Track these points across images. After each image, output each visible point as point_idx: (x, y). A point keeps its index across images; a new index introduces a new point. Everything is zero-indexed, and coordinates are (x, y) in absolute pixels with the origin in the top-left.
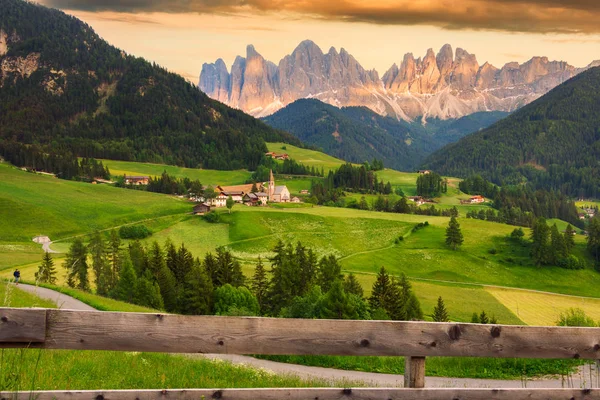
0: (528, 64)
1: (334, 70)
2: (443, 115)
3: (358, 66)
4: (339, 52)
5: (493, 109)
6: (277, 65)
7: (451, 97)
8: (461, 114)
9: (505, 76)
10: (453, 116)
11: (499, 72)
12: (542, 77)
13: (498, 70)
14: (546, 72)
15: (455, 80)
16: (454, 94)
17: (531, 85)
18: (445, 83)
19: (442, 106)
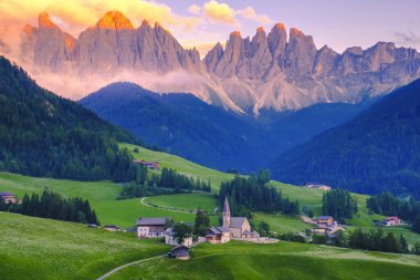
0: (372, 50)
1: (148, 48)
2: (278, 106)
3: (175, 43)
4: (153, 26)
5: (336, 101)
6: (77, 38)
7: (286, 84)
8: (298, 106)
9: (348, 63)
10: (289, 107)
11: (340, 57)
12: (389, 65)
13: (338, 55)
14: (392, 60)
15: (290, 65)
16: (289, 81)
17: (376, 74)
18: (278, 68)
19: (276, 95)
